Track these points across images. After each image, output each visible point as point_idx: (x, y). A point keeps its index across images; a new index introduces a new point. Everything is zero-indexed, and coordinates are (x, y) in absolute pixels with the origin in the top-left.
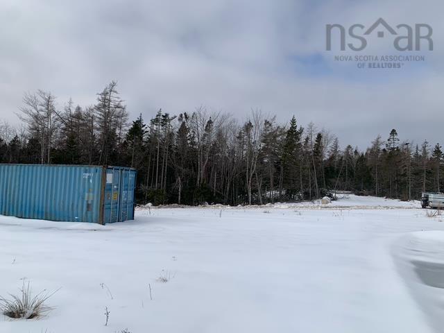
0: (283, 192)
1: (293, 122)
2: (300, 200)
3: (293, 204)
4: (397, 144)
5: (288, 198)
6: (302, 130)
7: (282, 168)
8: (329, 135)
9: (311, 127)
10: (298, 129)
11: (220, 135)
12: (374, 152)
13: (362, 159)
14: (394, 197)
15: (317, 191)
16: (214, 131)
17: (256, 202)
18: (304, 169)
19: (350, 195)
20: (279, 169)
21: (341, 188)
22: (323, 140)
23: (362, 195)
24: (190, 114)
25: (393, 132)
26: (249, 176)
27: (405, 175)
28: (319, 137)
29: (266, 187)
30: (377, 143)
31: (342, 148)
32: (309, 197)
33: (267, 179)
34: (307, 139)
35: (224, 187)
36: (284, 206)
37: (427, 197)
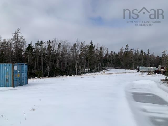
0: (89, 69)
1: (91, 43)
2: (95, 72)
3: (92, 74)
5: (91, 71)
6: (95, 46)
7: (88, 60)
8: (105, 48)
9: (98, 45)
10: (93, 46)
12: (121, 53)
13: (117, 55)
14: (128, 69)
15: (101, 68)
17: (79, 74)
18: (96, 60)
19: (113, 69)
21: (109, 67)
22: (102, 49)
23: (117, 68)
24: (51, 41)
25: (127, 45)
26: (76, 64)
27: (131, 61)
28: (101, 48)
29: (83, 68)
30: (122, 50)
31: (110, 52)
32: (98, 70)
33: (83, 65)
34: (97, 49)
35: (67, 69)
36: (89, 75)
37: (139, 68)
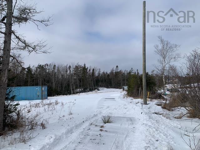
0: (82, 89)
1: (85, 65)
2: (88, 91)
3: (86, 93)
4: (119, 70)
5: (84, 91)
6: (88, 68)
7: (82, 81)
8: (97, 68)
9: (90, 67)
10: (86, 68)
11: (58, 70)
12: (112, 73)
13: (108, 75)
14: (118, 88)
15: (93, 88)
16: (56, 69)
17: (74, 93)
18: (89, 81)
19: (105, 89)
20: (81, 82)
21: (101, 86)
22: (95, 71)
23: (109, 88)
24: (49, 64)
25: (117, 67)
26: (71, 85)
27: (120, 81)
28: (93, 70)
29: (76, 88)
30: (113, 70)
31: (102, 72)
32: (91, 90)
33: (77, 85)
34: (90, 70)
35: (62, 90)
36: (83, 94)
37: (124, 88)
